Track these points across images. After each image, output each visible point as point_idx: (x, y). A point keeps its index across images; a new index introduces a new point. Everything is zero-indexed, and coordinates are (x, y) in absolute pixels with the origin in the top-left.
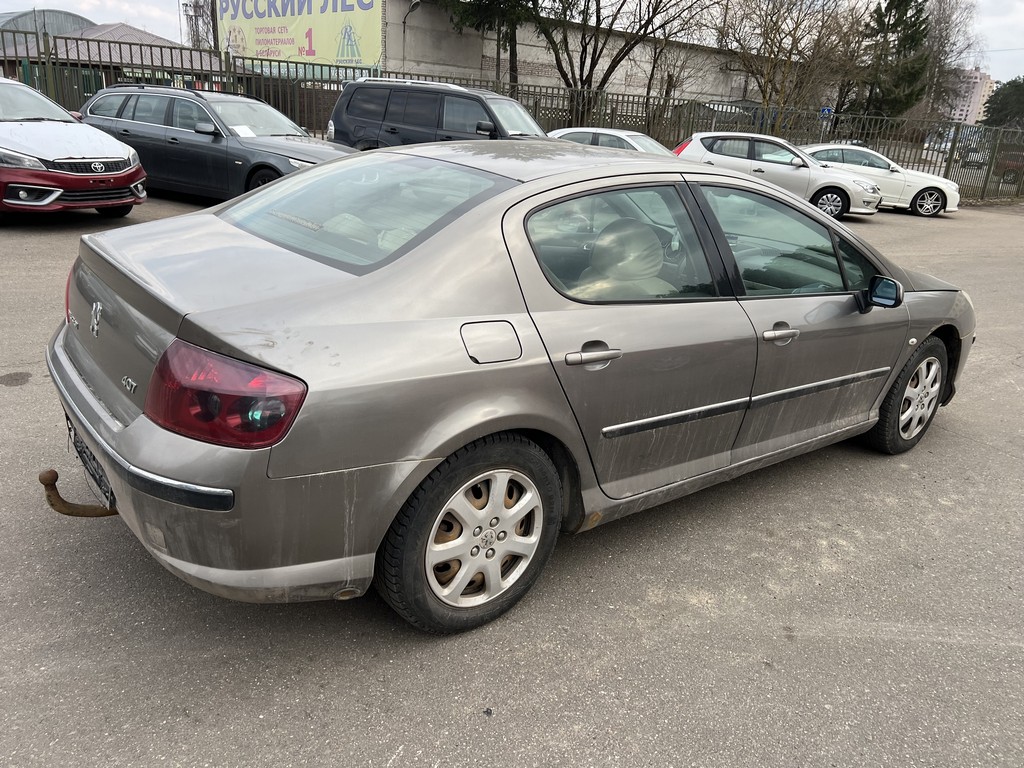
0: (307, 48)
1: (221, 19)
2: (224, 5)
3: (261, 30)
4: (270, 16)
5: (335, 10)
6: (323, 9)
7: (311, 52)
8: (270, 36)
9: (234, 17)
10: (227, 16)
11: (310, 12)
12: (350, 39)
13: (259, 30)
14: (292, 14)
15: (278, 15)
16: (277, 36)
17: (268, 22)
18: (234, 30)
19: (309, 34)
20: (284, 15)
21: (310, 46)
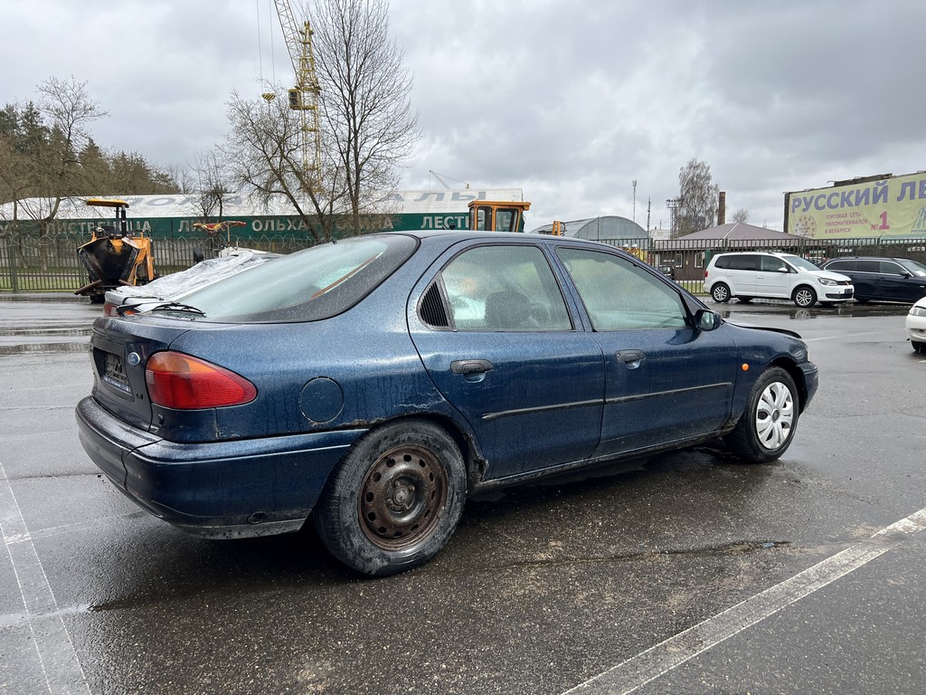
0: (881, 224)
1: (793, 212)
2: (797, 203)
3: (832, 216)
4: (842, 206)
5: (912, 197)
6: (899, 199)
7: (885, 227)
8: (842, 219)
9: (804, 210)
10: (799, 210)
11: (885, 201)
13: (829, 217)
14: (867, 203)
15: (850, 205)
16: (848, 218)
17: (839, 210)
18: (805, 218)
19: (884, 216)
20: (857, 204)
21: (885, 221)
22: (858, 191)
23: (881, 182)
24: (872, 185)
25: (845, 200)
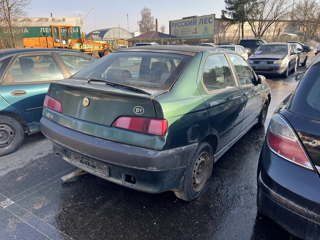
1: (172, 27)
2: (173, 24)
4: (185, 26)
5: (202, 24)
6: (199, 24)
7: (196, 33)
8: (185, 30)
10: (174, 27)
11: (196, 25)
12: (206, 29)
13: (182, 29)
15: (187, 26)
16: (187, 30)
18: (175, 30)
19: (195, 29)
20: (189, 25)
21: (196, 31)
22: (189, 21)
23: (195, 18)
24: (192, 19)
25: (186, 24)
